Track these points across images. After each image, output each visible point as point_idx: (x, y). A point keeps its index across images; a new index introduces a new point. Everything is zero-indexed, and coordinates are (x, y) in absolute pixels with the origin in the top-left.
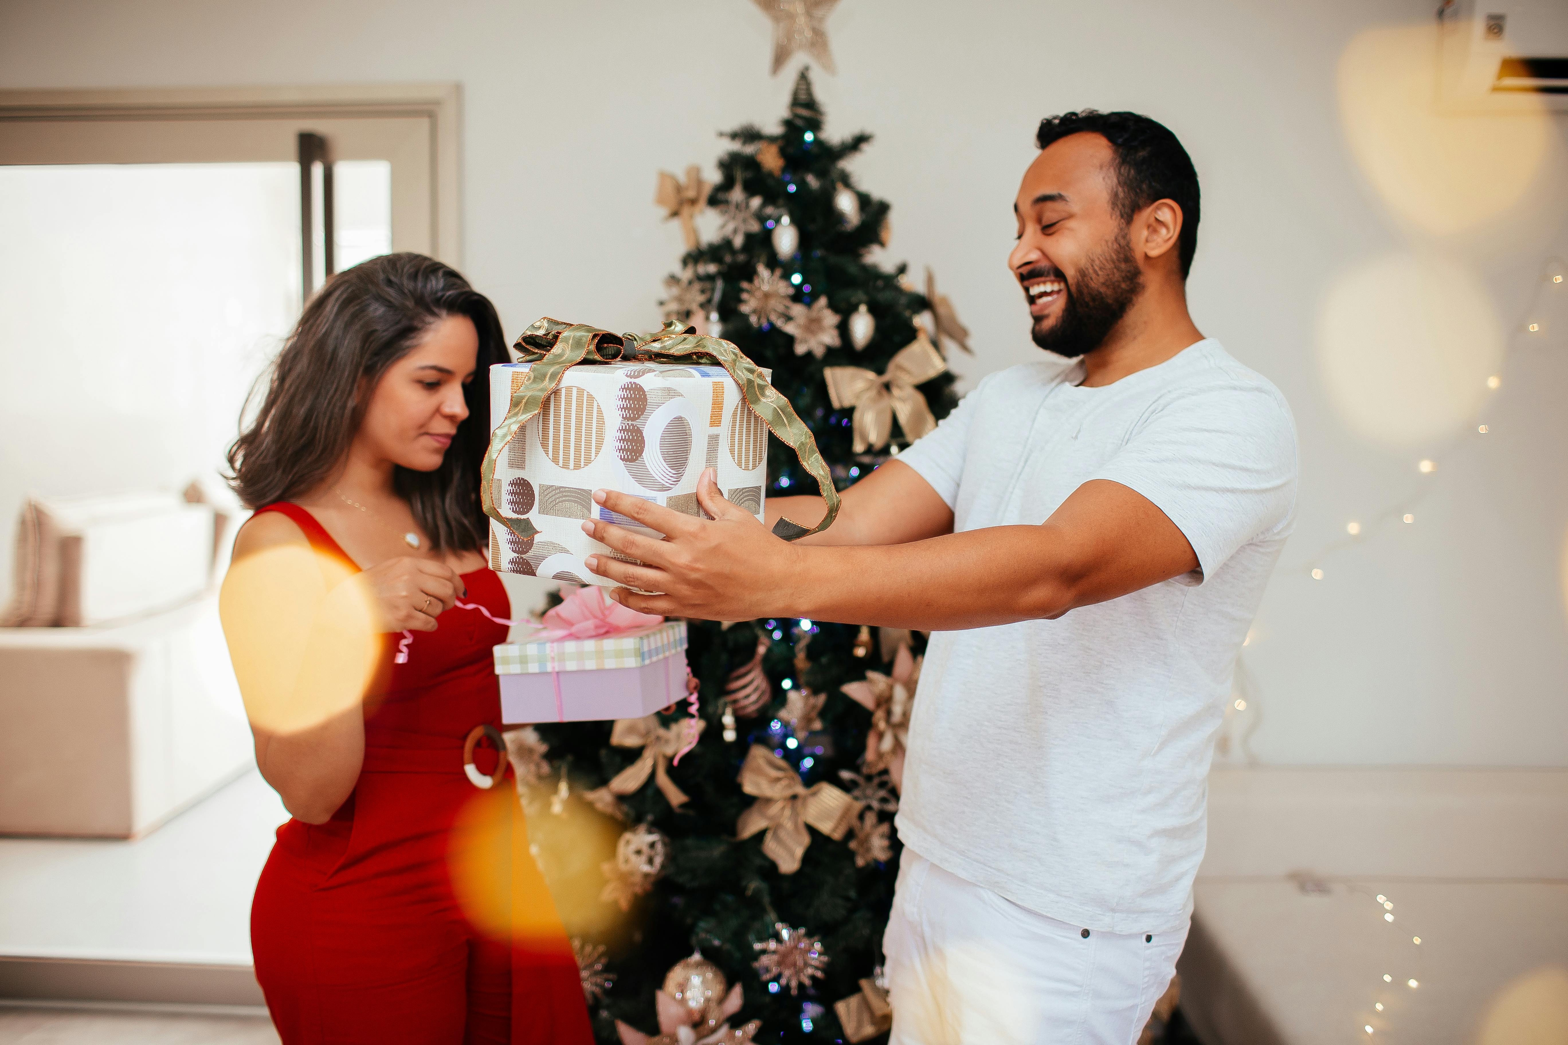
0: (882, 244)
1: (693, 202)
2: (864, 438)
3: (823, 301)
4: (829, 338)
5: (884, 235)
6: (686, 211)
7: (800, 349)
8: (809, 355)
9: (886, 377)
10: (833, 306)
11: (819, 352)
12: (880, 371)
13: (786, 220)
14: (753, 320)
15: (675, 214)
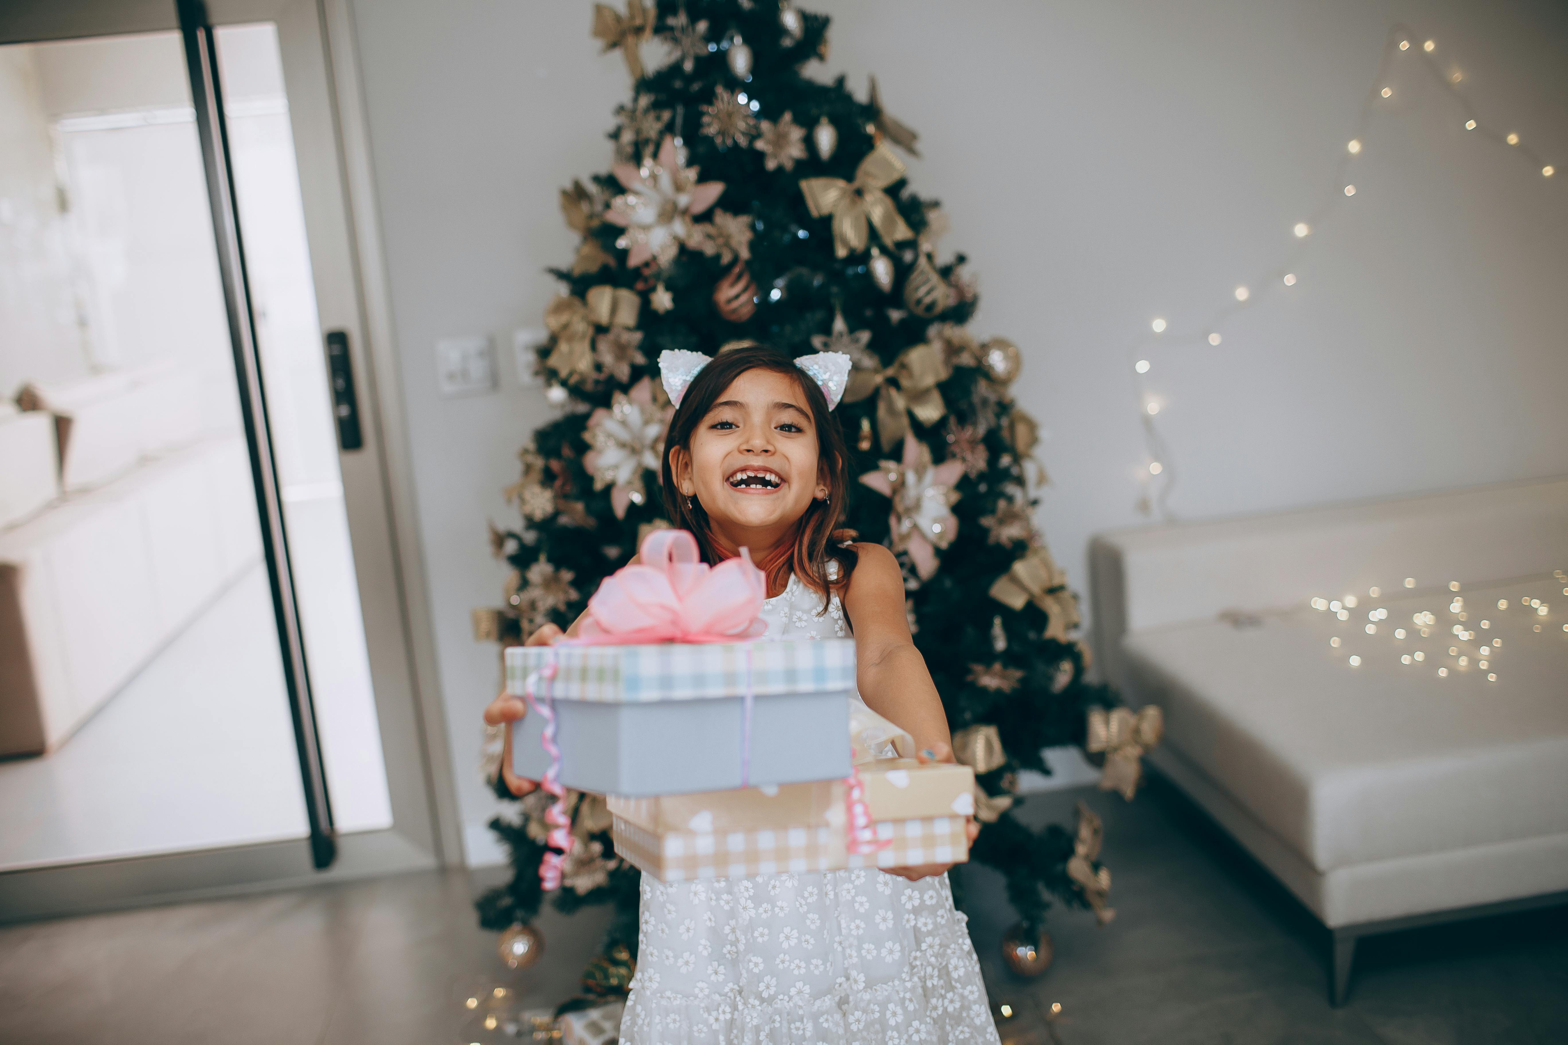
0: (821, 58)
1: (639, 31)
2: (845, 243)
3: (787, 117)
4: (795, 151)
5: (822, 49)
6: (630, 40)
7: (771, 165)
8: (780, 169)
9: (857, 184)
10: (798, 120)
11: (789, 165)
12: (849, 177)
13: (738, 40)
14: (719, 141)
15: (613, 45)
